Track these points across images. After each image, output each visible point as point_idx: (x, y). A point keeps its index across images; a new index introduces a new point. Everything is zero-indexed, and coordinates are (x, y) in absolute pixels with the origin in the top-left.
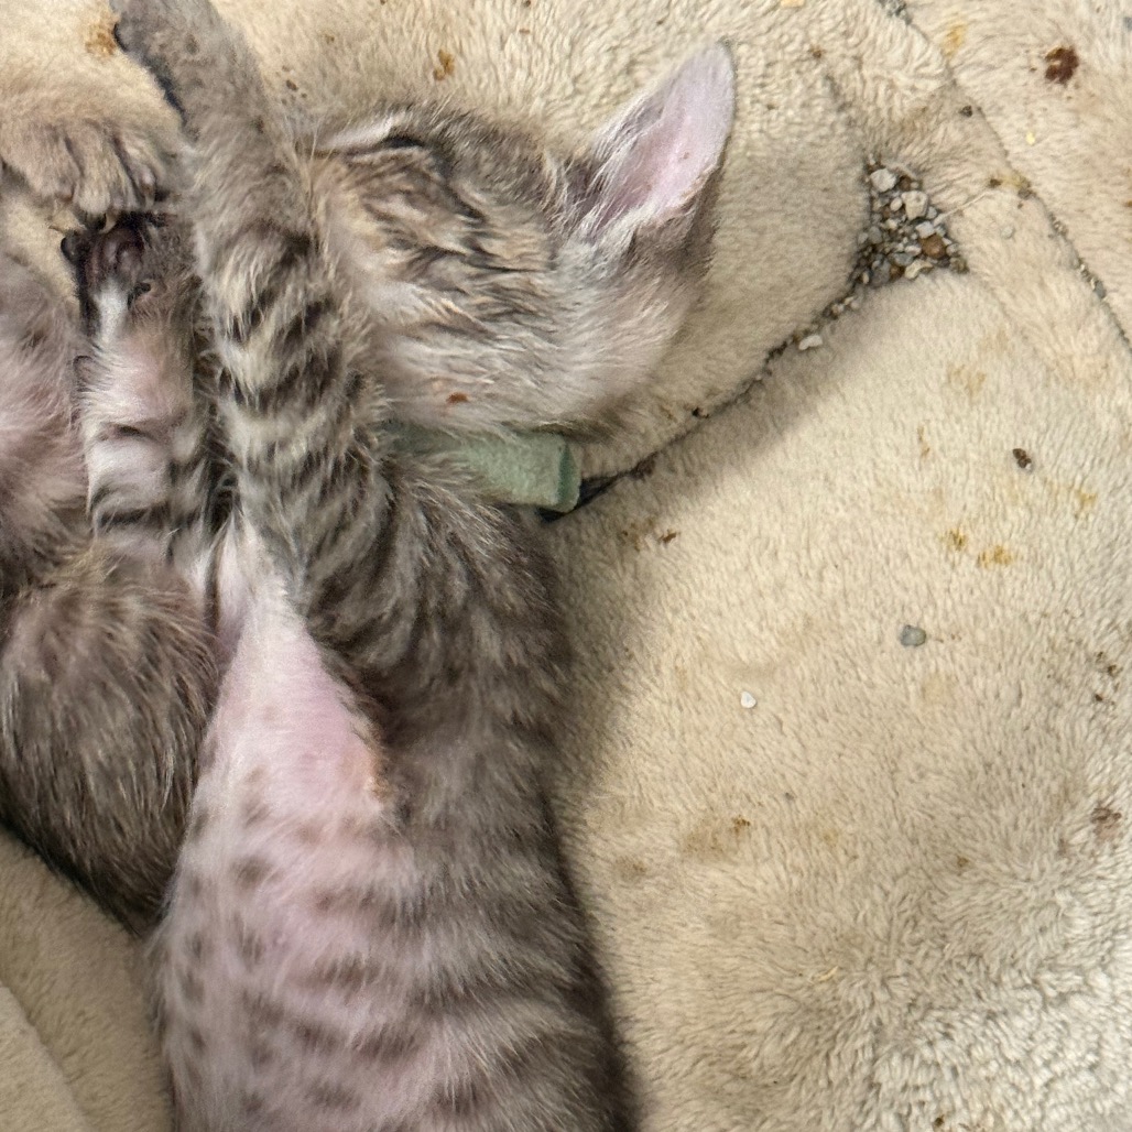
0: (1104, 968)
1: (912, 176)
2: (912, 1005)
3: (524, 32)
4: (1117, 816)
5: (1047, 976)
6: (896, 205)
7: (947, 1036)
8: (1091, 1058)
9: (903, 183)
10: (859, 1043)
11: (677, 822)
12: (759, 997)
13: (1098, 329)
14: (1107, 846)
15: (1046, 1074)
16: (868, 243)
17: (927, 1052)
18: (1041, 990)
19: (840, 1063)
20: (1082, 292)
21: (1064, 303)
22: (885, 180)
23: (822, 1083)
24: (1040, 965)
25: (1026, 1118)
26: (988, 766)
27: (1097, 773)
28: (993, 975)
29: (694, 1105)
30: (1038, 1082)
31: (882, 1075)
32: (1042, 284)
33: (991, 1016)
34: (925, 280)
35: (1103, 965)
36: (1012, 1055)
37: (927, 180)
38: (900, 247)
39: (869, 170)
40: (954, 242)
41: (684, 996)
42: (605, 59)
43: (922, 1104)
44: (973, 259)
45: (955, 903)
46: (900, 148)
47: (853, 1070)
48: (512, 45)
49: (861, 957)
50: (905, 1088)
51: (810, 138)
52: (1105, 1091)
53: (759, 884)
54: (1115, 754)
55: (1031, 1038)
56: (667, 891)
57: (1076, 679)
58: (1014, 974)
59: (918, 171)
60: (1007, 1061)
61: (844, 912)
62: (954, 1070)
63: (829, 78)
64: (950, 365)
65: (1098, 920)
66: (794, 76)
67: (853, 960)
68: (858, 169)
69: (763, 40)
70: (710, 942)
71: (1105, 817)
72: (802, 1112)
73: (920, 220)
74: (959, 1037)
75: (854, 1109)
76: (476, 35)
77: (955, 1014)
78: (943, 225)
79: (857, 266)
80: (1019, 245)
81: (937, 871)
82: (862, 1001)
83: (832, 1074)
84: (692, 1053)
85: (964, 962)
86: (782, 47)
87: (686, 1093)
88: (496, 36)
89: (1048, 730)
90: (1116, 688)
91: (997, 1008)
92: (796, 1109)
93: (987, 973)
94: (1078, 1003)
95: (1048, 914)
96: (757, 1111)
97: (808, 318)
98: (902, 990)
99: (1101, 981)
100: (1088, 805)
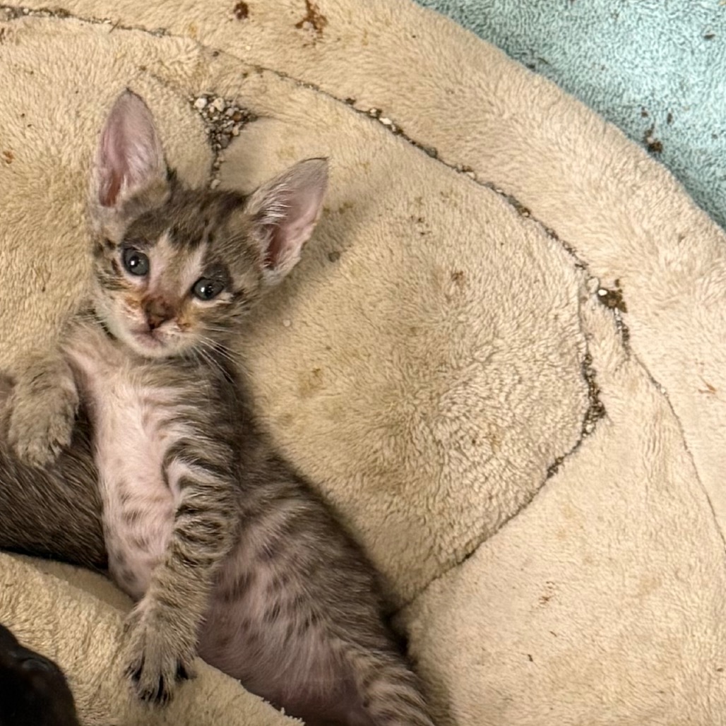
0: (497, 337)
1: (211, 93)
2: (431, 399)
3: (29, 126)
4: (461, 273)
5: (476, 354)
6: (212, 110)
7: (454, 403)
8: (517, 377)
9: (209, 99)
10: (421, 427)
11: (291, 389)
12: (369, 435)
13: (325, 102)
14: (465, 287)
15: (504, 394)
16: (212, 132)
17: (449, 414)
18: (479, 361)
19: (419, 441)
20: (308, 93)
21: (304, 101)
22: (201, 103)
23: (417, 454)
24: (471, 351)
25: (508, 419)
26: (397, 285)
27: (441, 261)
28: (455, 367)
29: (373, 500)
30: (502, 399)
31: (439, 436)
32: (291, 100)
33: (465, 384)
34: (243, 131)
35: (496, 335)
36: (484, 395)
37: (218, 92)
38: (225, 125)
39: (192, 103)
40: (246, 109)
41: (340, 455)
42: (66, 117)
43: (462, 438)
44: (257, 110)
45: (421, 347)
46: (199, 86)
47: (426, 441)
48: (28, 134)
49: (398, 392)
50: (451, 435)
51: (162, 102)
52: (533, 388)
53: (340, 390)
54: (444, 250)
55: (487, 384)
56: (304, 417)
57: (409, 232)
58: (463, 360)
59: (212, 91)
60: (484, 398)
61: (381, 379)
62: (464, 415)
63: (154, 76)
64: (277, 152)
65: (482, 318)
66: (140, 82)
67: (396, 395)
68: (188, 106)
69: (120, 75)
70: (335, 426)
71: (457, 276)
72: (417, 473)
73: (225, 109)
74: (458, 400)
75: (437, 458)
76: (12, 138)
77: (451, 392)
78: (236, 106)
79: (213, 144)
80: (271, 92)
81: (405, 339)
82: (411, 409)
83: (419, 448)
84: (358, 478)
85: (440, 368)
86: (129, 73)
87: (367, 496)
88: (20, 135)
89: (412, 257)
90: (427, 225)
91: (465, 379)
92: (414, 473)
93: (452, 367)
94: (496, 357)
95: (460, 327)
96: (400, 484)
97: (208, 174)
98: (424, 395)
99: (499, 342)
100: (447, 275)
